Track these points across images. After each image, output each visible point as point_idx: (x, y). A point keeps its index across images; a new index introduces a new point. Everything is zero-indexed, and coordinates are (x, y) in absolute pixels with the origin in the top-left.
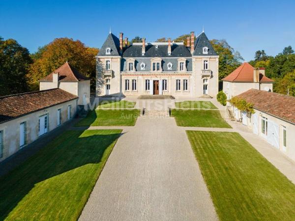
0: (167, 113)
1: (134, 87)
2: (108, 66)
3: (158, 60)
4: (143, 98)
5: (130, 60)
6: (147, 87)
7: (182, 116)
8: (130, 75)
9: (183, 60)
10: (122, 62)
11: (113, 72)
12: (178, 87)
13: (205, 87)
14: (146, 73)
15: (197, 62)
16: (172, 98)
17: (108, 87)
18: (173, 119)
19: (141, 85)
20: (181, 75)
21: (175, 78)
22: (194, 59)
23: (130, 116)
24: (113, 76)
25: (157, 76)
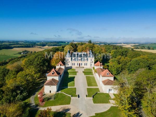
0: (82, 72)
1: (74, 65)
2: (68, 60)
3: (80, 58)
4: (77, 67)
5: (73, 58)
6: (78, 65)
7: (85, 73)
8: (73, 62)
9: (86, 58)
10: (72, 58)
11: (69, 61)
12: (85, 65)
13: (91, 65)
14: (77, 61)
15: (89, 59)
16: (83, 67)
17: (68, 65)
18: (83, 74)
19: (76, 64)
20: (86, 62)
21: (84, 63)
24: (69, 62)
25: (80, 62)
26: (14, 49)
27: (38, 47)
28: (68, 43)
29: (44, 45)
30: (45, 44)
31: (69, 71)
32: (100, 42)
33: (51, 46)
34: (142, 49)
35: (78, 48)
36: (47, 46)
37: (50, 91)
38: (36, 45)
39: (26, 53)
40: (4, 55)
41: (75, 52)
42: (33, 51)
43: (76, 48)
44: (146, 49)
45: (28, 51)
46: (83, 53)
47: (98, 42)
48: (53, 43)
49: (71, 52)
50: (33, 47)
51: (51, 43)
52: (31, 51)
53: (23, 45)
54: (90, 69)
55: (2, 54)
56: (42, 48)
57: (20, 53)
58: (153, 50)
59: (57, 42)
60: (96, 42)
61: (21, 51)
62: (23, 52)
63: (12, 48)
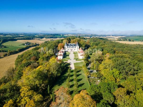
2: (66, 47)
3: (72, 47)
7: (74, 53)
8: (69, 48)
9: (75, 47)
10: (68, 47)
12: (74, 50)
13: (77, 50)
15: (77, 47)
19: (70, 50)
22: (76, 46)
23: (69, 53)
24: (66, 49)
25: (72, 48)
26: (18, 41)
27: (38, 39)
28: (63, 35)
29: (42, 38)
30: (43, 36)
31: (66, 53)
32: (91, 34)
33: (48, 38)
34: (124, 41)
35: (71, 41)
36: (44, 39)
37: (60, 58)
38: (35, 37)
39: (28, 44)
40: (12, 46)
41: (69, 43)
42: (34, 43)
43: (70, 41)
44: (127, 41)
45: (30, 43)
46: (73, 44)
47: (89, 34)
48: (50, 36)
49: (67, 43)
50: (33, 39)
51: (48, 36)
52: (32, 43)
53: (24, 38)
54: (76, 52)
55: (10, 45)
56: (40, 40)
57: (24, 44)
58: (133, 41)
59: (53, 35)
60: (88, 35)
61: (24, 43)
62: (26, 43)
63: (16, 40)
